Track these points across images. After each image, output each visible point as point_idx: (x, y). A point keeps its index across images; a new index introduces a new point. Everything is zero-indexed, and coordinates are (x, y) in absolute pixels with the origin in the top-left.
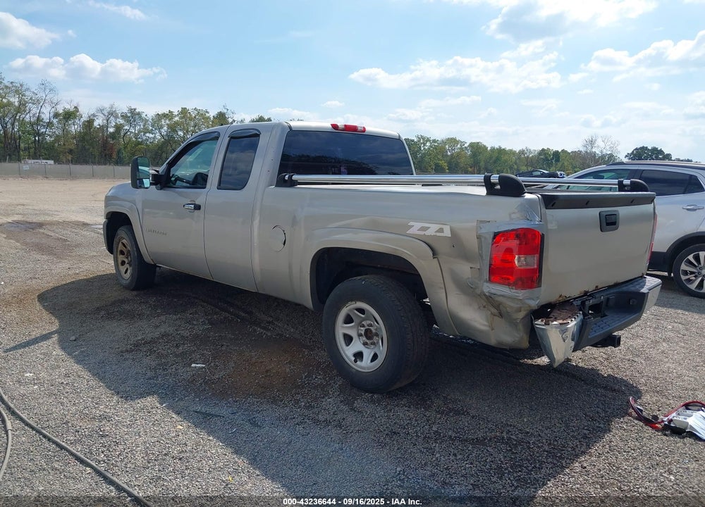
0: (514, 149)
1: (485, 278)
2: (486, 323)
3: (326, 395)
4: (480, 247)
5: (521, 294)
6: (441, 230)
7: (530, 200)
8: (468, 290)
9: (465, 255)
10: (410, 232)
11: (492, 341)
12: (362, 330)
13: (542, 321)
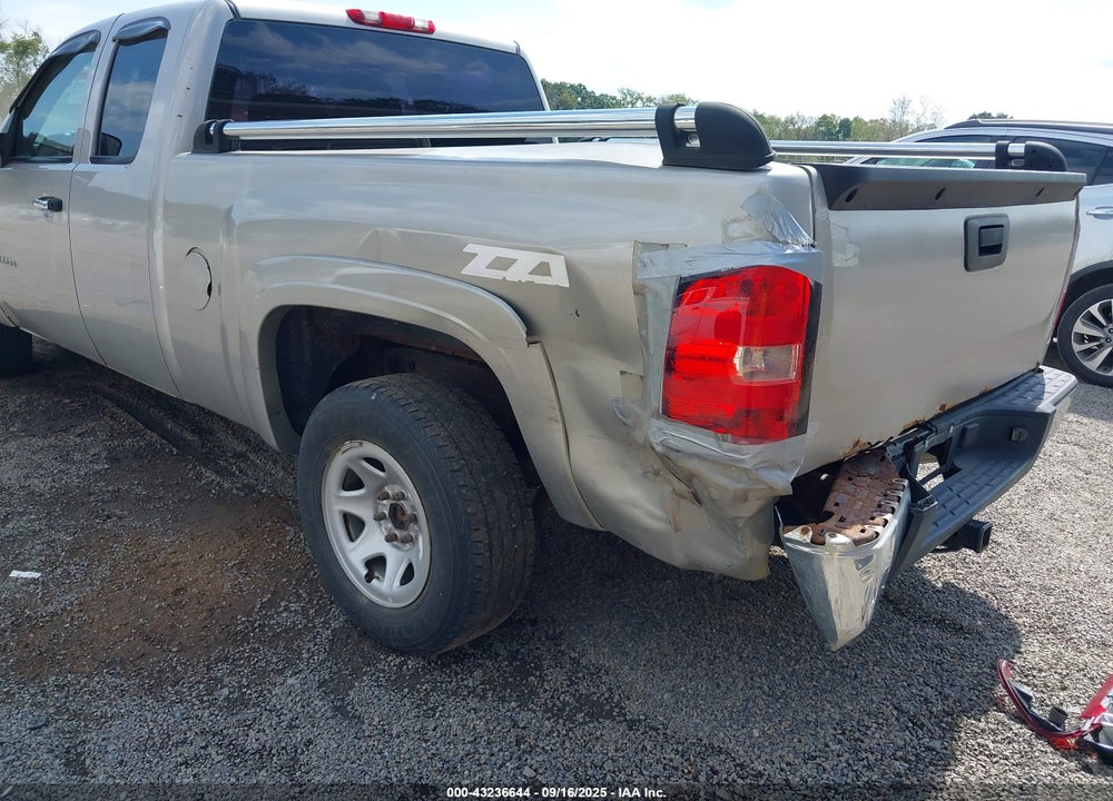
0: (778, 116)
1: (655, 405)
2: (660, 513)
3: (290, 663)
4: (643, 320)
5: (750, 454)
6: (543, 269)
7: (784, 184)
8: (615, 426)
9: (608, 339)
10: (470, 270)
11: (677, 556)
12: (385, 508)
13: (805, 532)
